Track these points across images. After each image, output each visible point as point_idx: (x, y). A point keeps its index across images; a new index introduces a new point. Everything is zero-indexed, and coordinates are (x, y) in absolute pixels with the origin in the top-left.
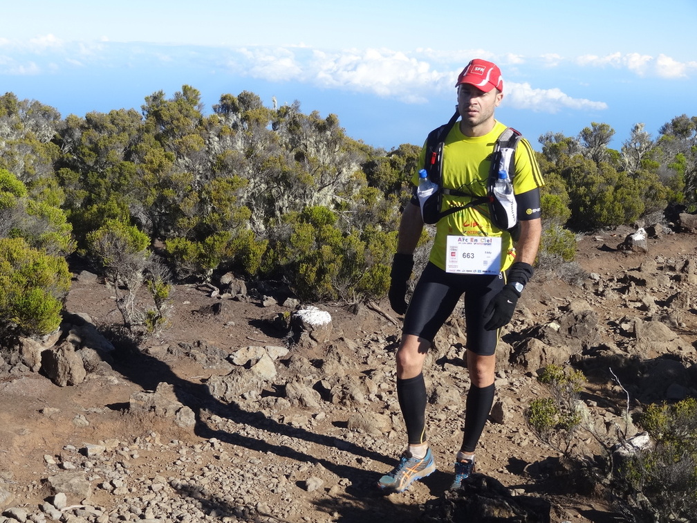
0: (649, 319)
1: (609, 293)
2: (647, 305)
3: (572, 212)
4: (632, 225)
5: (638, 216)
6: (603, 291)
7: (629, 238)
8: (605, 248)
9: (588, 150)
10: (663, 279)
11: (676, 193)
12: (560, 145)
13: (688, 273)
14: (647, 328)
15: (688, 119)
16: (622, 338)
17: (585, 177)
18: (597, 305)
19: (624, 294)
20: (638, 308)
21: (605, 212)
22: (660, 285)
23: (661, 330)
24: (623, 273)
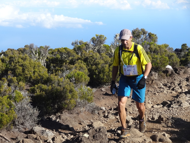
0: (129, 127)
1: (110, 116)
2: (128, 120)
3: (90, 78)
6: (108, 115)
8: (106, 94)
9: (95, 47)
10: (134, 107)
12: (82, 46)
15: (139, 30)
17: (95, 61)
18: (105, 122)
19: (117, 116)
21: (105, 77)
22: (133, 110)
23: (135, 132)
24: (116, 106)
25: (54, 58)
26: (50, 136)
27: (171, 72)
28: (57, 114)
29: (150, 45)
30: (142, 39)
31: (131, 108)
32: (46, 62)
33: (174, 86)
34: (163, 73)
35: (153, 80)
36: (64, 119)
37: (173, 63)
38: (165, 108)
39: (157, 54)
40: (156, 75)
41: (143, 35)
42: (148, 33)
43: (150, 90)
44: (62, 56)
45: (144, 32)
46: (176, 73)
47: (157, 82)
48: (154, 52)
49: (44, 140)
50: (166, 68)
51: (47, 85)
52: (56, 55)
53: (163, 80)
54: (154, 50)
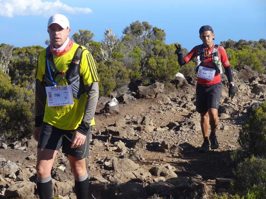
0: (122, 157)
1: (96, 143)
2: (120, 148)
4: (109, 96)
5: (112, 90)
6: (93, 141)
7: (107, 105)
10: (130, 130)
11: (135, 73)
13: (145, 125)
14: (121, 163)
15: (140, 24)
16: (106, 171)
19: (106, 142)
20: (115, 151)
22: (128, 134)
23: (129, 164)
24: (105, 128)
25: (21, 62)
26: (14, 169)
27: (182, 82)
28: (23, 140)
29: (155, 44)
30: (144, 36)
31: (126, 131)
32: (9, 67)
33: (185, 102)
34: (171, 84)
35: (157, 94)
36: (33, 147)
37: (185, 70)
38: (172, 131)
39: (164, 57)
40: (161, 86)
41: (146, 30)
42: (152, 28)
43: (152, 106)
44: (31, 59)
45: (147, 27)
46: (189, 83)
47: (163, 96)
48: (160, 54)
49: (5, 174)
50: (176, 77)
51: (9, 100)
52: (23, 58)
53: (171, 93)
54: (159, 52)
